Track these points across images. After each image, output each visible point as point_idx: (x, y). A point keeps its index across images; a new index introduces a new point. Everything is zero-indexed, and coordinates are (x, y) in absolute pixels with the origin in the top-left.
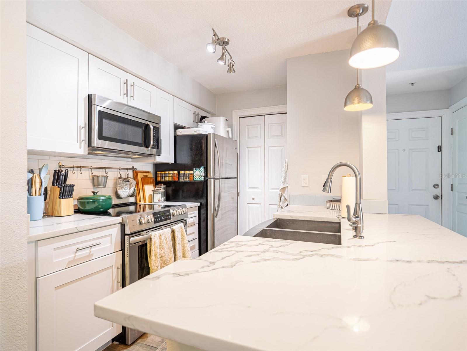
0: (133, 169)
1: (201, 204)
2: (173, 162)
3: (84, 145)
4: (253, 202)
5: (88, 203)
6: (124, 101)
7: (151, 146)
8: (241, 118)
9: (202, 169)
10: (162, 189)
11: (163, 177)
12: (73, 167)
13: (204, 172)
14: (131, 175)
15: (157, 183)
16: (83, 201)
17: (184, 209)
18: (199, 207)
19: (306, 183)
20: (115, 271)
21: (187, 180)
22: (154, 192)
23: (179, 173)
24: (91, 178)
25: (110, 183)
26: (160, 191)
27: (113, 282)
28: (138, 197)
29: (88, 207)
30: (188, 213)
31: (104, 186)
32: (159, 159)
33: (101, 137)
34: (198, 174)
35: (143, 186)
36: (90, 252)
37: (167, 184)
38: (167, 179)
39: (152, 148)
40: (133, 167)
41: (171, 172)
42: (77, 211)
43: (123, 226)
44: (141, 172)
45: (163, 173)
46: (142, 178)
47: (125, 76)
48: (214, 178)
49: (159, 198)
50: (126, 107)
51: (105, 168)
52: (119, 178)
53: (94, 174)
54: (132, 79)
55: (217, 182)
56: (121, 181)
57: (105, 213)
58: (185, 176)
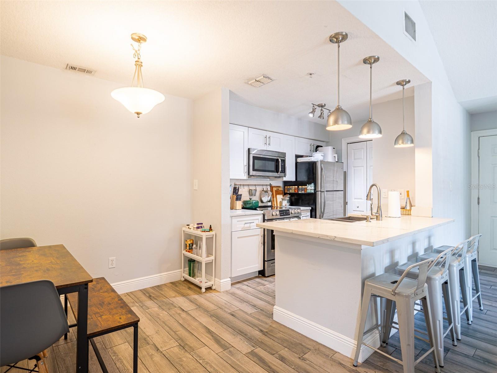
0: (270, 185)
1: (312, 208)
2: (295, 180)
3: (246, 174)
4: (358, 209)
5: (247, 204)
6: (265, 148)
7: (279, 172)
8: (349, 144)
9: (313, 185)
10: (288, 197)
11: (289, 190)
12: (240, 185)
13: (314, 187)
14: (269, 189)
15: (285, 194)
16: (245, 203)
17: (298, 210)
18: (311, 210)
19: (385, 195)
20: (260, 237)
21: (303, 192)
22: (283, 199)
23: (298, 187)
24: (248, 191)
25: (258, 194)
26: (286, 199)
27: (259, 243)
28: (273, 202)
29: (248, 206)
30: (302, 214)
31: (255, 195)
32: (285, 179)
33: (254, 170)
34: (310, 188)
35: (276, 196)
36: (250, 226)
37: (292, 195)
38: (291, 191)
39: (280, 173)
40: (270, 184)
41: (294, 187)
42: (243, 208)
43: (264, 215)
44: (275, 187)
45: (289, 187)
46: (275, 191)
47: (265, 133)
48: (320, 191)
49: (286, 204)
50: (265, 152)
51: (255, 185)
52: (262, 191)
53: (250, 189)
54: (269, 134)
55: (323, 193)
56: (263, 192)
57: (255, 209)
58: (302, 190)
